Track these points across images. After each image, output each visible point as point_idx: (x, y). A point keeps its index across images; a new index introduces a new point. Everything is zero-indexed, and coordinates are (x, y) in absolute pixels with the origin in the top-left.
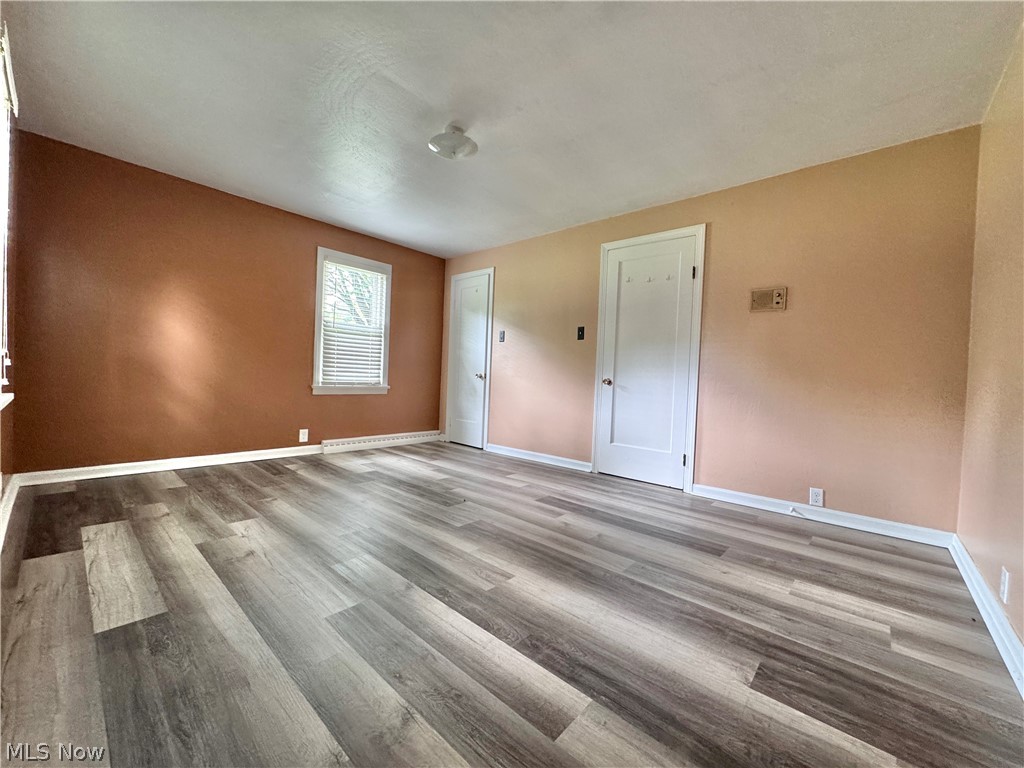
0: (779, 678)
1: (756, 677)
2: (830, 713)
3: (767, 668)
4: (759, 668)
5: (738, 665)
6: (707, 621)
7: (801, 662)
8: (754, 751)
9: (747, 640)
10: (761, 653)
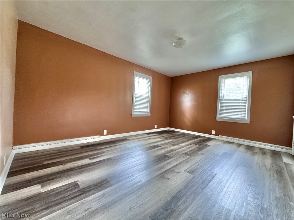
0: (73, 187)
1: (78, 183)
2: (58, 190)
3: (77, 187)
4: (79, 186)
5: (83, 183)
6: (102, 185)
7: (72, 196)
8: (67, 174)
9: (88, 189)
10: (82, 189)
